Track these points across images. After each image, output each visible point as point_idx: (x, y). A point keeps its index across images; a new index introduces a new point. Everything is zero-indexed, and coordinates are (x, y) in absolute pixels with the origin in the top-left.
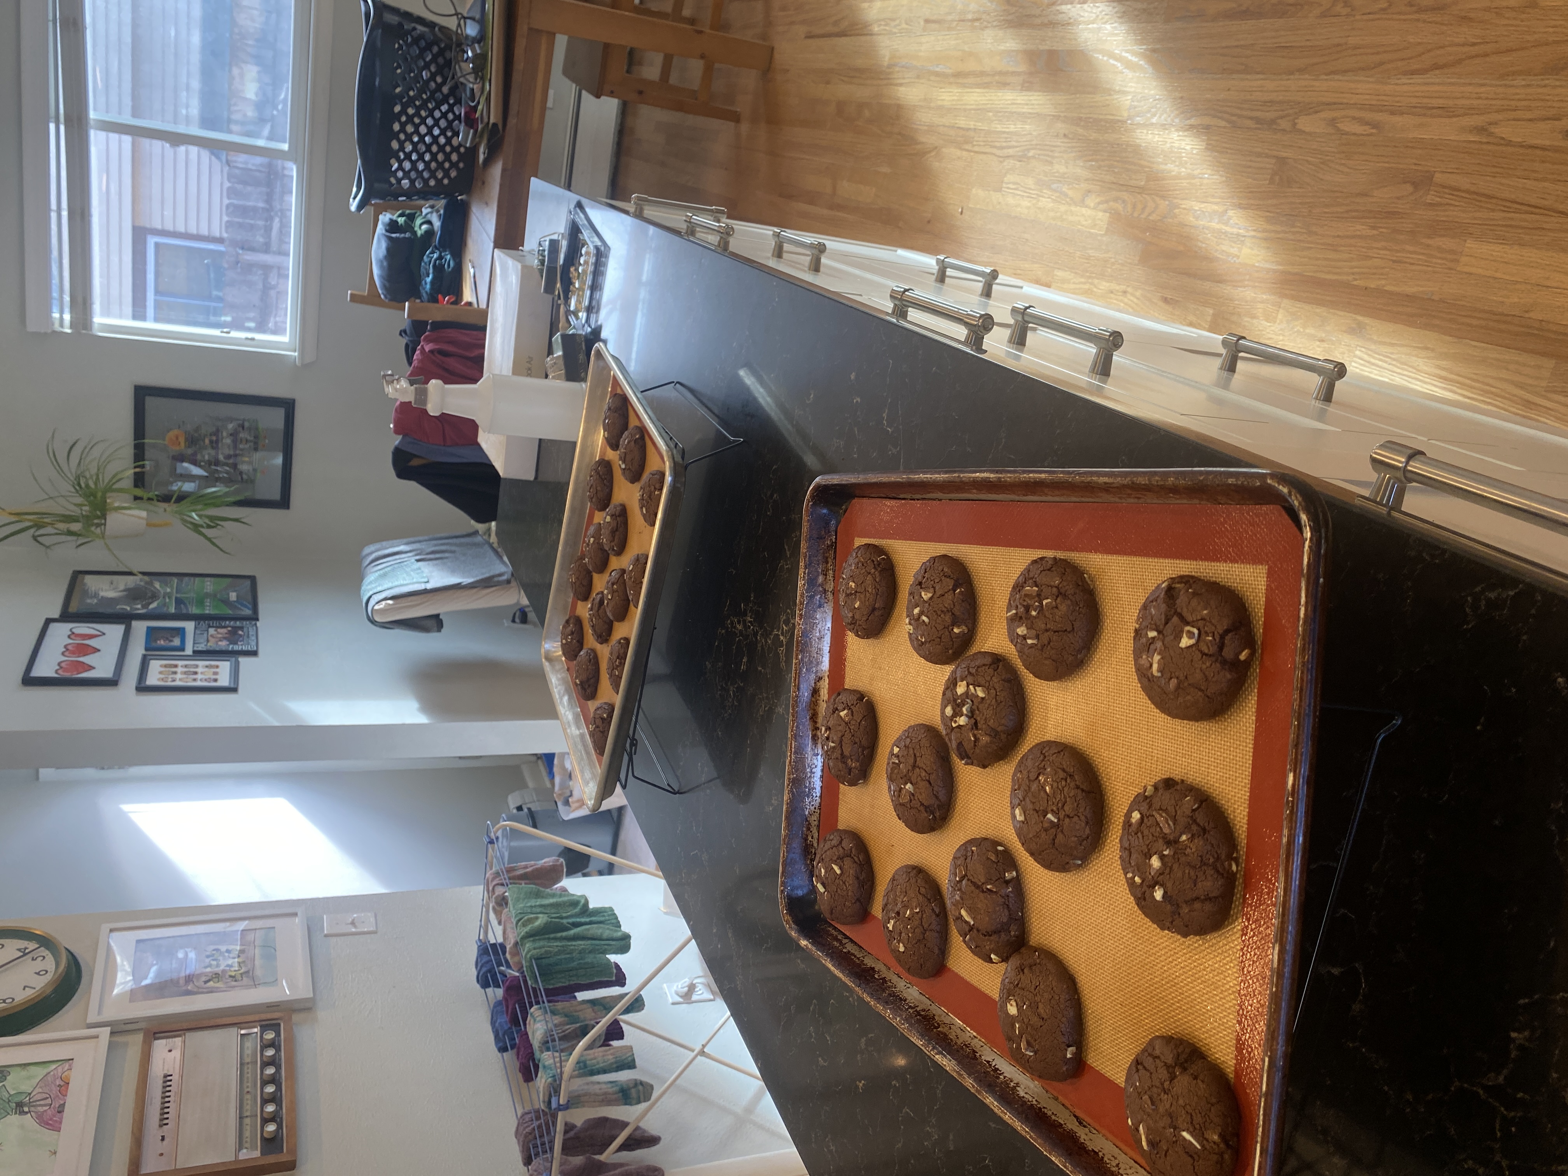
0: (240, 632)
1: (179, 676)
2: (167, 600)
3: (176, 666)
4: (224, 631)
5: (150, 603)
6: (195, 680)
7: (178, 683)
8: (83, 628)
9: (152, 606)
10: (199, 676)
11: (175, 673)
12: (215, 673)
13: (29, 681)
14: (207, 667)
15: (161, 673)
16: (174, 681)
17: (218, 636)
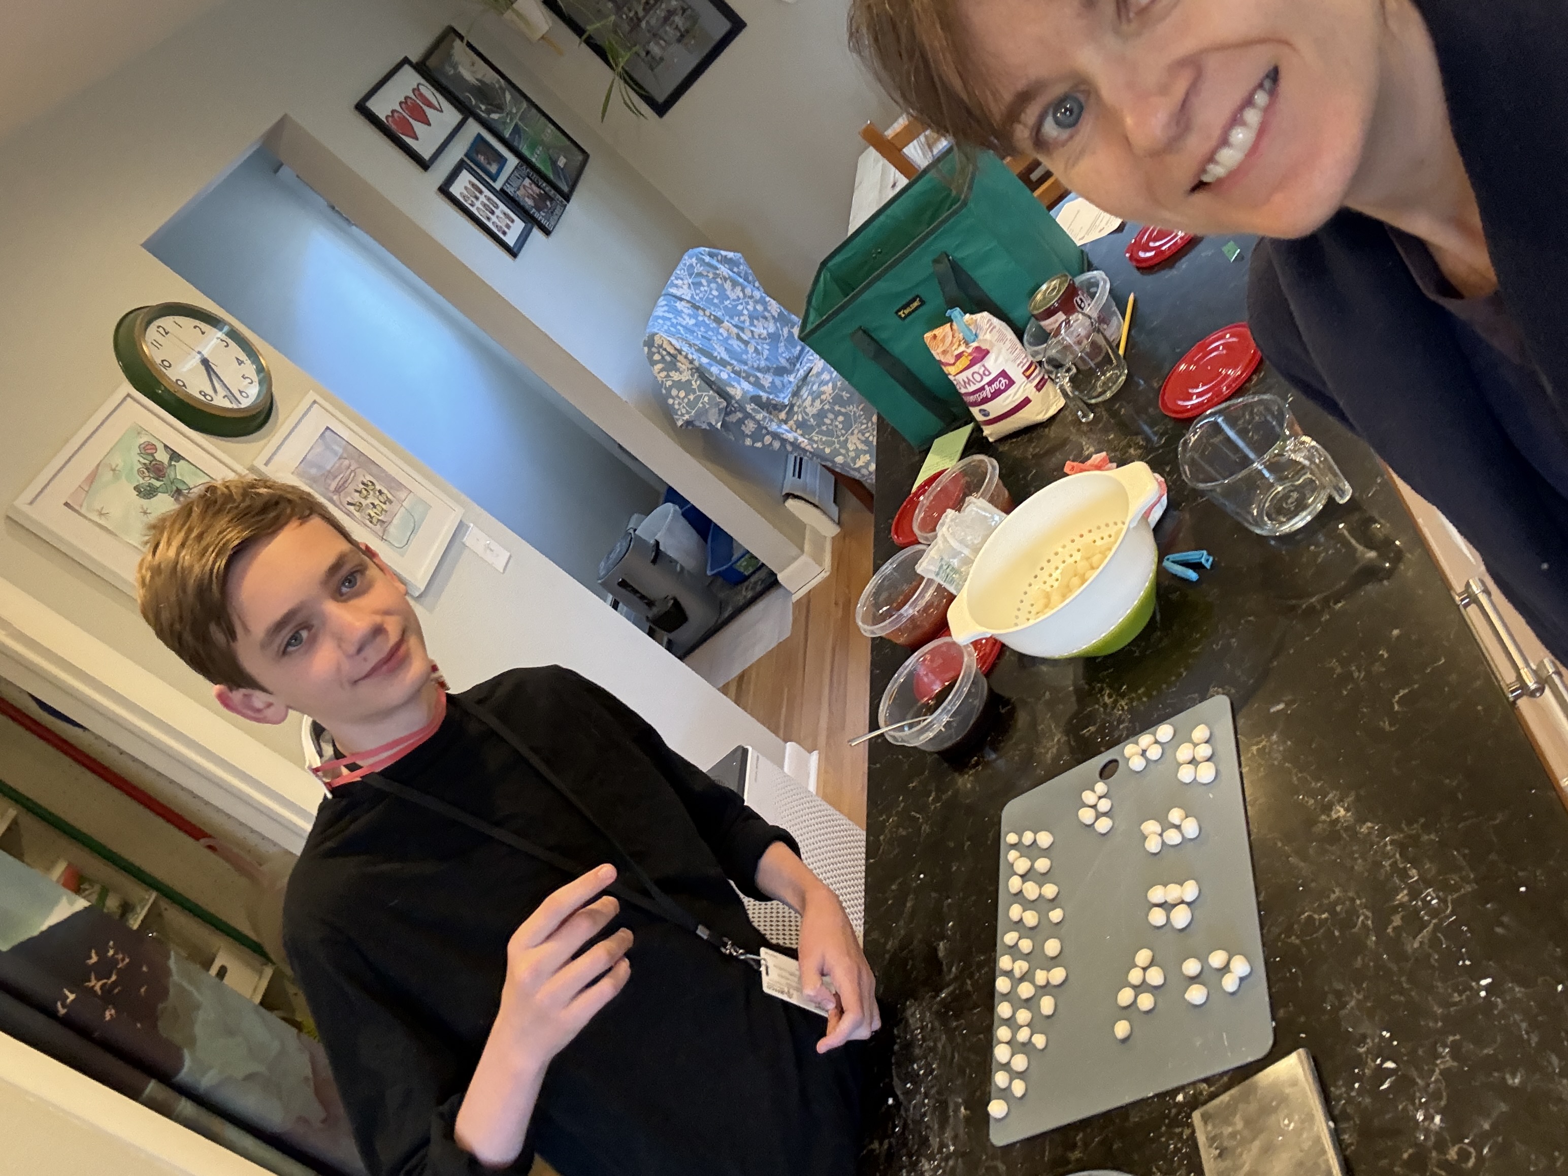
0: (548, 203)
1: (478, 204)
2: (508, 121)
3: (481, 192)
4: (537, 190)
5: (494, 112)
6: (488, 219)
7: (474, 210)
8: (428, 91)
9: (493, 116)
11: (477, 198)
12: (508, 227)
13: (362, 108)
14: (505, 214)
15: (466, 188)
16: (472, 205)
17: (530, 191)
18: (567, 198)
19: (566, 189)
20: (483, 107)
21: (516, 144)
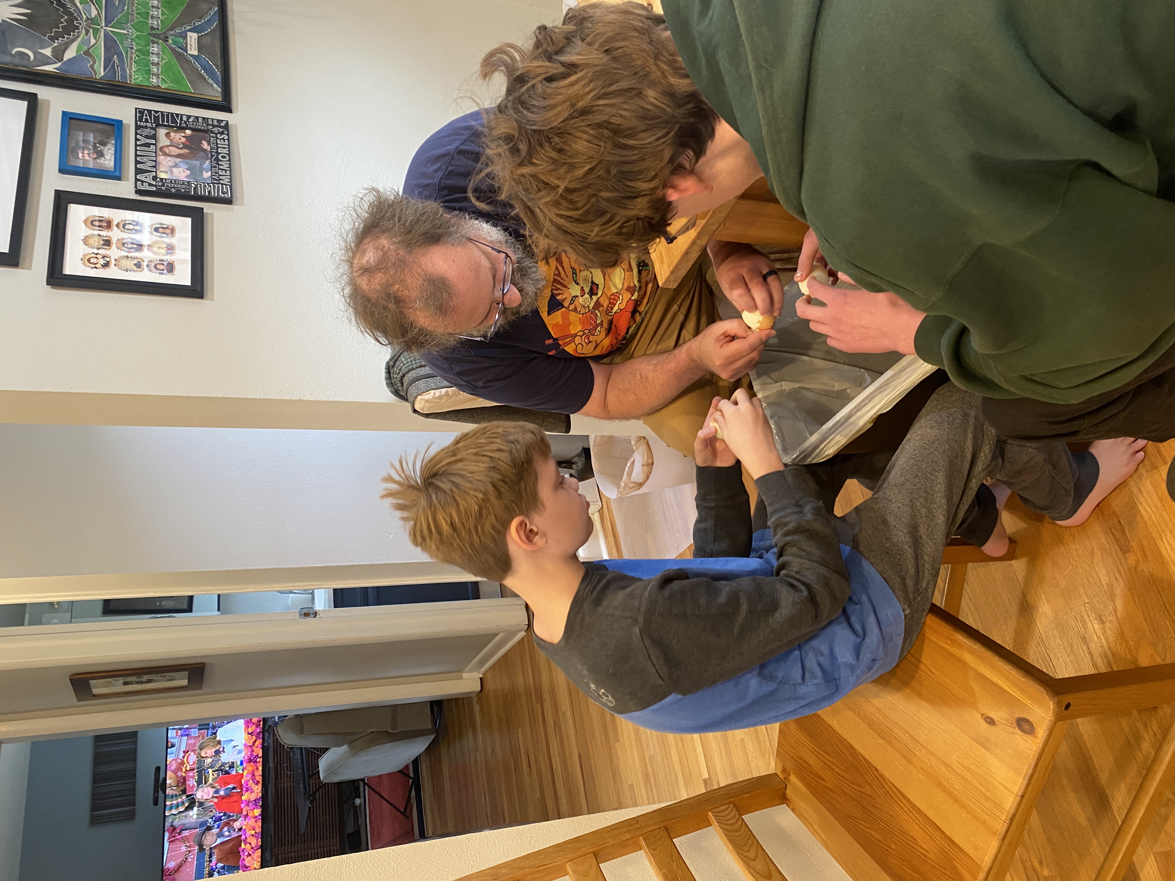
0: (205, 145)
1: (114, 253)
2: (93, 41)
3: (109, 225)
4: (178, 137)
5: (66, 46)
6: (138, 265)
7: (113, 273)
9: (70, 54)
10: (146, 255)
11: (107, 243)
12: (170, 248)
14: (156, 230)
15: (86, 240)
16: (106, 265)
17: (175, 151)
18: (226, 106)
19: (215, 92)
20: (47, 52)
21: (119, 78)
